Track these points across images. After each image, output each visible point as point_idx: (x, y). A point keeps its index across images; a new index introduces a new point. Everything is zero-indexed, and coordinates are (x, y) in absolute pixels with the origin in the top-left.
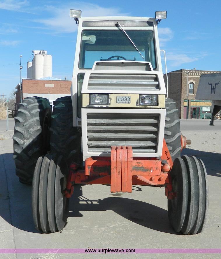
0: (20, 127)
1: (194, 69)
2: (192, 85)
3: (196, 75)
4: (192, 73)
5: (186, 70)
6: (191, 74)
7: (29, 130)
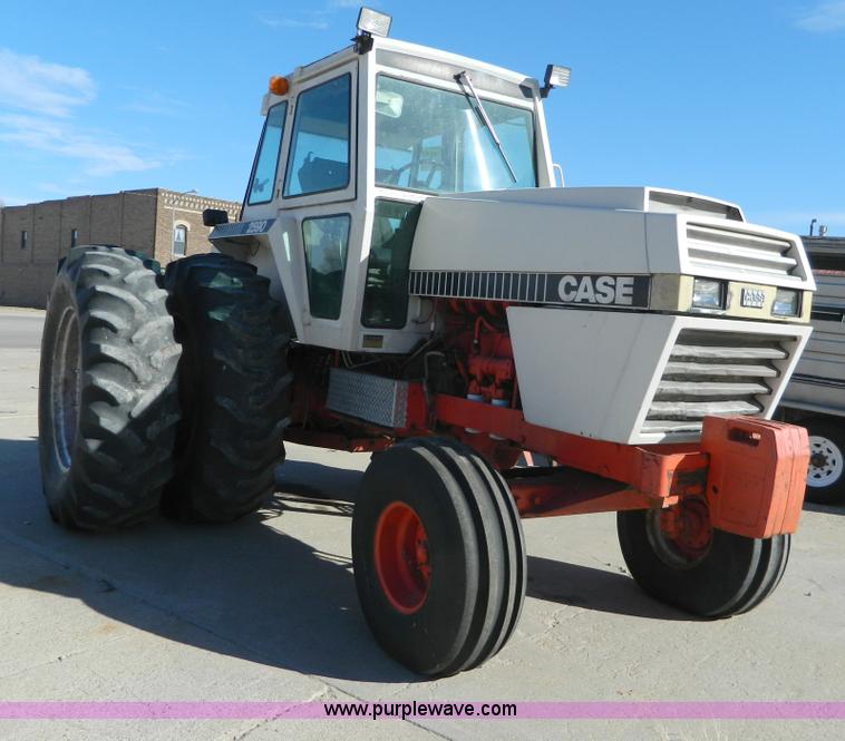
0: (117, 345)
1: (193, 191)
2: (182, 232)
3: (194, 209)
4: (185, 201)
5: (169, 193)
6: (182, 203)
7: (149, 357)
